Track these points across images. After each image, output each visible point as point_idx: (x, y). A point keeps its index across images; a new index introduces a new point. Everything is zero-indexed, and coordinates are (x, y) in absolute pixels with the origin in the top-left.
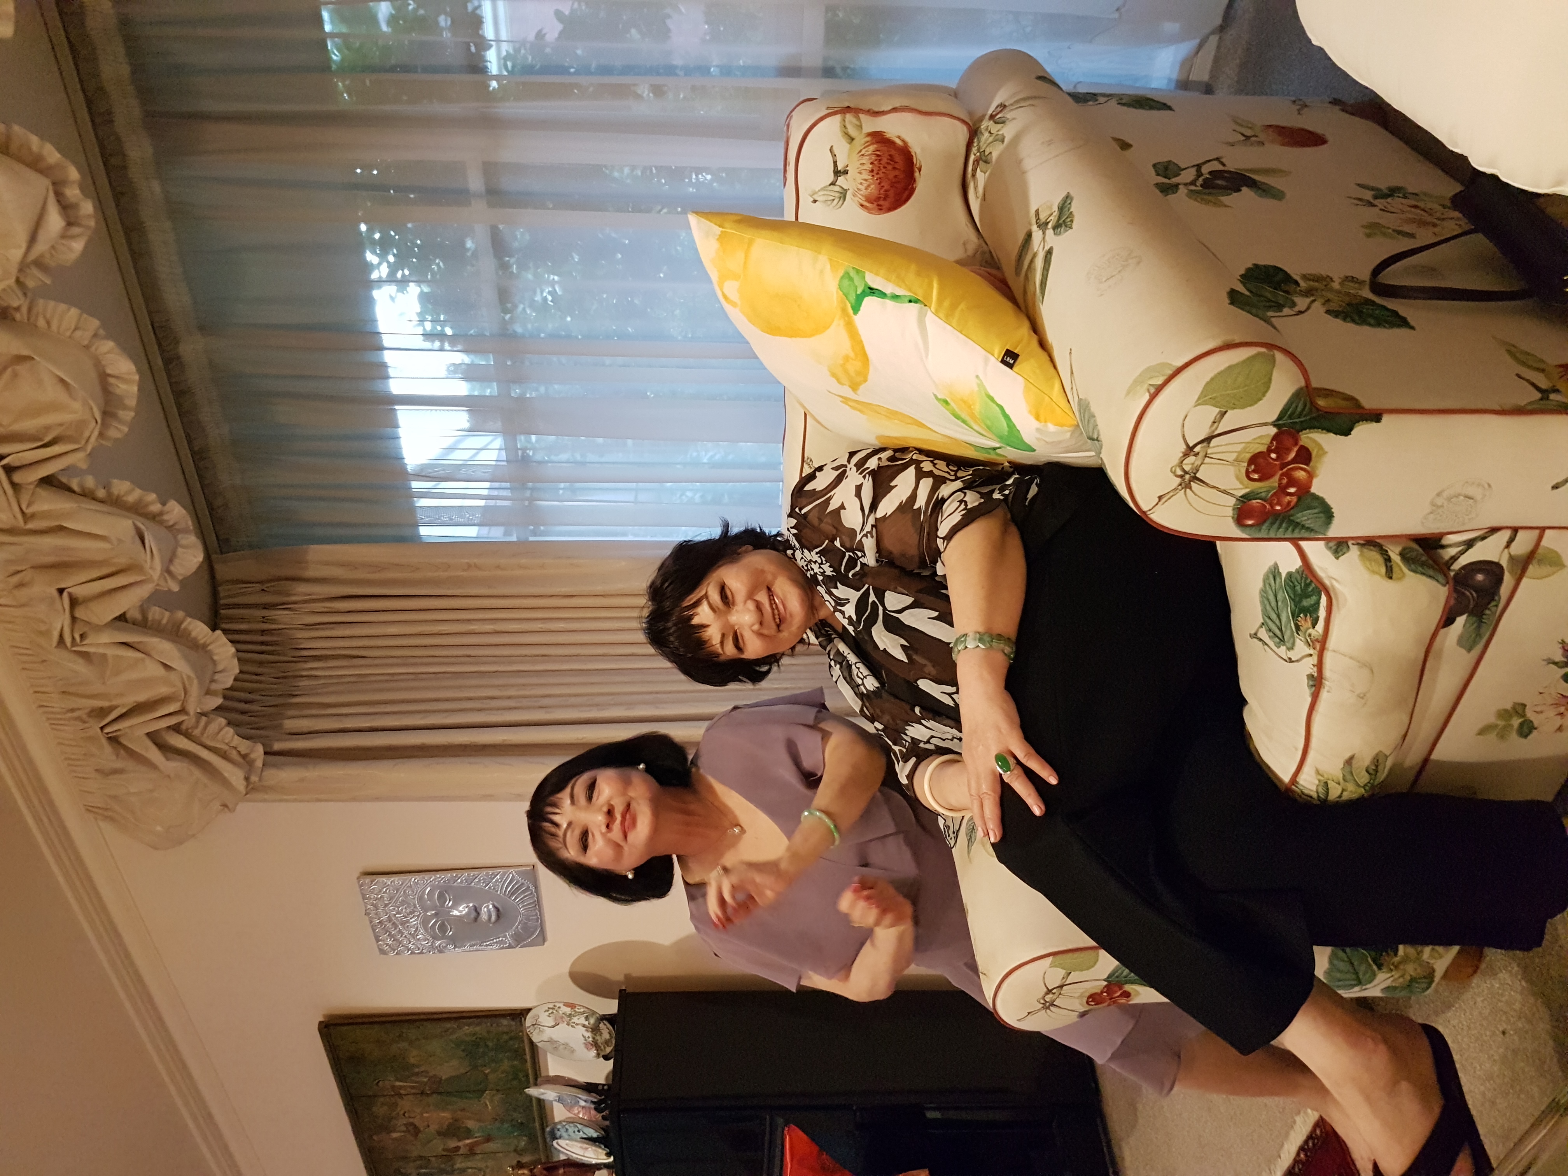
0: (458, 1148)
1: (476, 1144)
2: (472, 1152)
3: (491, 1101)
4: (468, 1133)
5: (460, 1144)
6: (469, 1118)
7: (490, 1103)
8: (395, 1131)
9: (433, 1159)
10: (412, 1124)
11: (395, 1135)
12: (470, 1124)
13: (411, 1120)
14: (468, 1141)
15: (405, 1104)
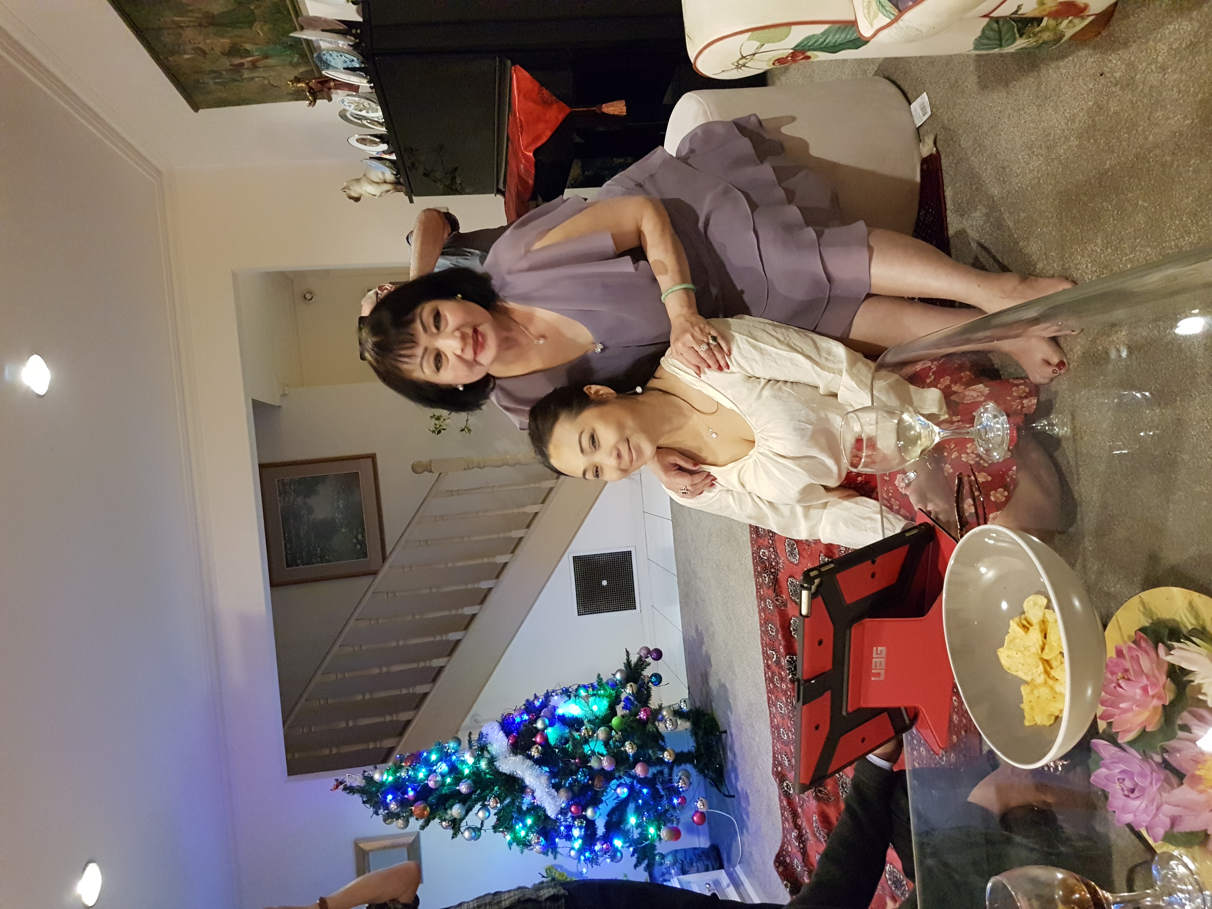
0: (242, 64)
1: (257, 61)
2: (254, 66)
3: (262, 29)
4: (248, 53)
5: (243, 61)
6: (245, 42)
7: (261, 30)
8: (185, 53)
9: (224, 73)
10: (198, 48)
11: (186, 56)
12: (248, 47)
13: (198, 45)
14: (250, 59)
15: (189, 34)
